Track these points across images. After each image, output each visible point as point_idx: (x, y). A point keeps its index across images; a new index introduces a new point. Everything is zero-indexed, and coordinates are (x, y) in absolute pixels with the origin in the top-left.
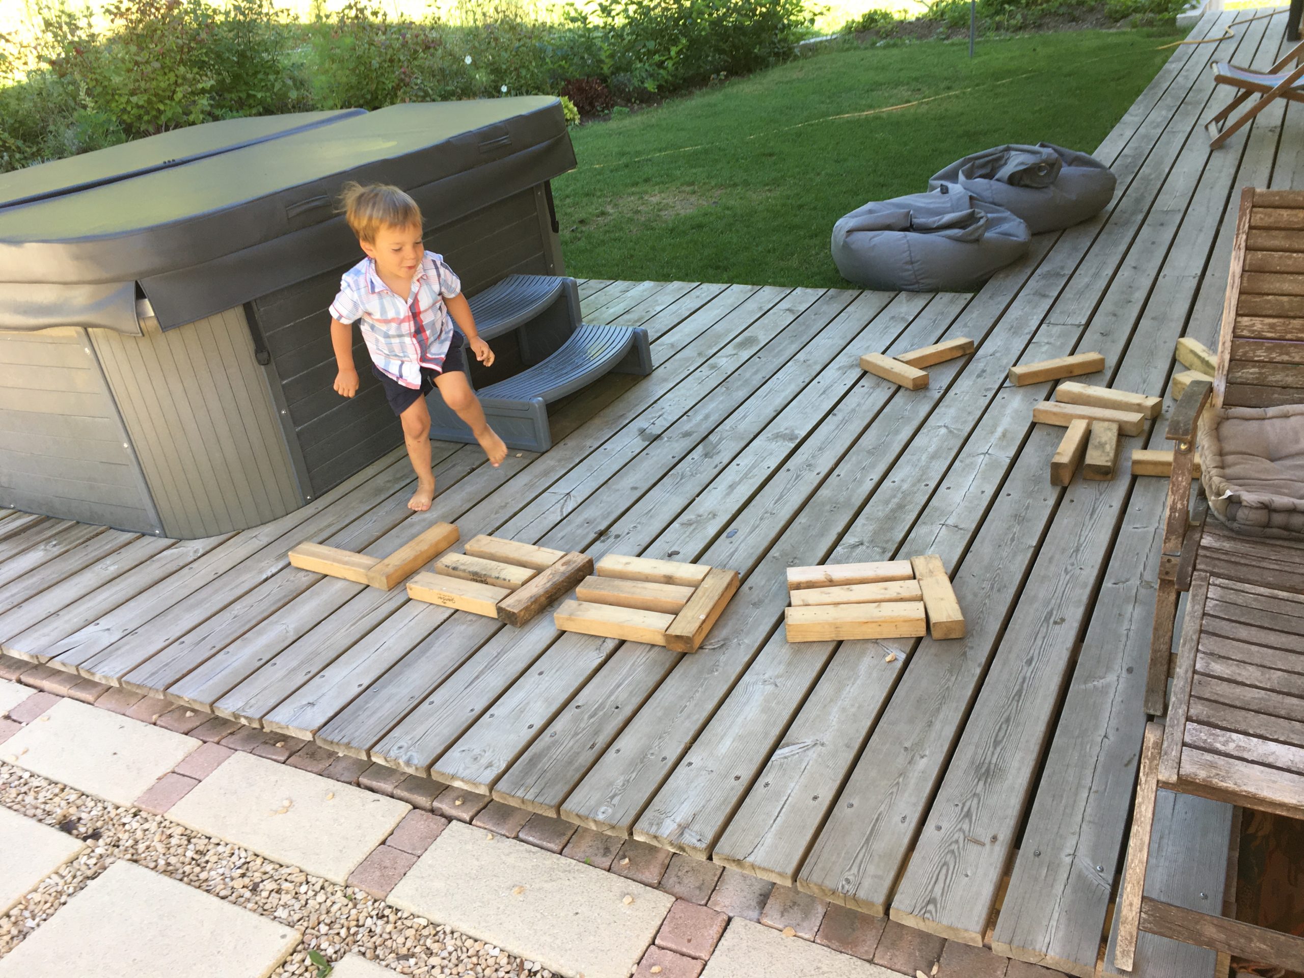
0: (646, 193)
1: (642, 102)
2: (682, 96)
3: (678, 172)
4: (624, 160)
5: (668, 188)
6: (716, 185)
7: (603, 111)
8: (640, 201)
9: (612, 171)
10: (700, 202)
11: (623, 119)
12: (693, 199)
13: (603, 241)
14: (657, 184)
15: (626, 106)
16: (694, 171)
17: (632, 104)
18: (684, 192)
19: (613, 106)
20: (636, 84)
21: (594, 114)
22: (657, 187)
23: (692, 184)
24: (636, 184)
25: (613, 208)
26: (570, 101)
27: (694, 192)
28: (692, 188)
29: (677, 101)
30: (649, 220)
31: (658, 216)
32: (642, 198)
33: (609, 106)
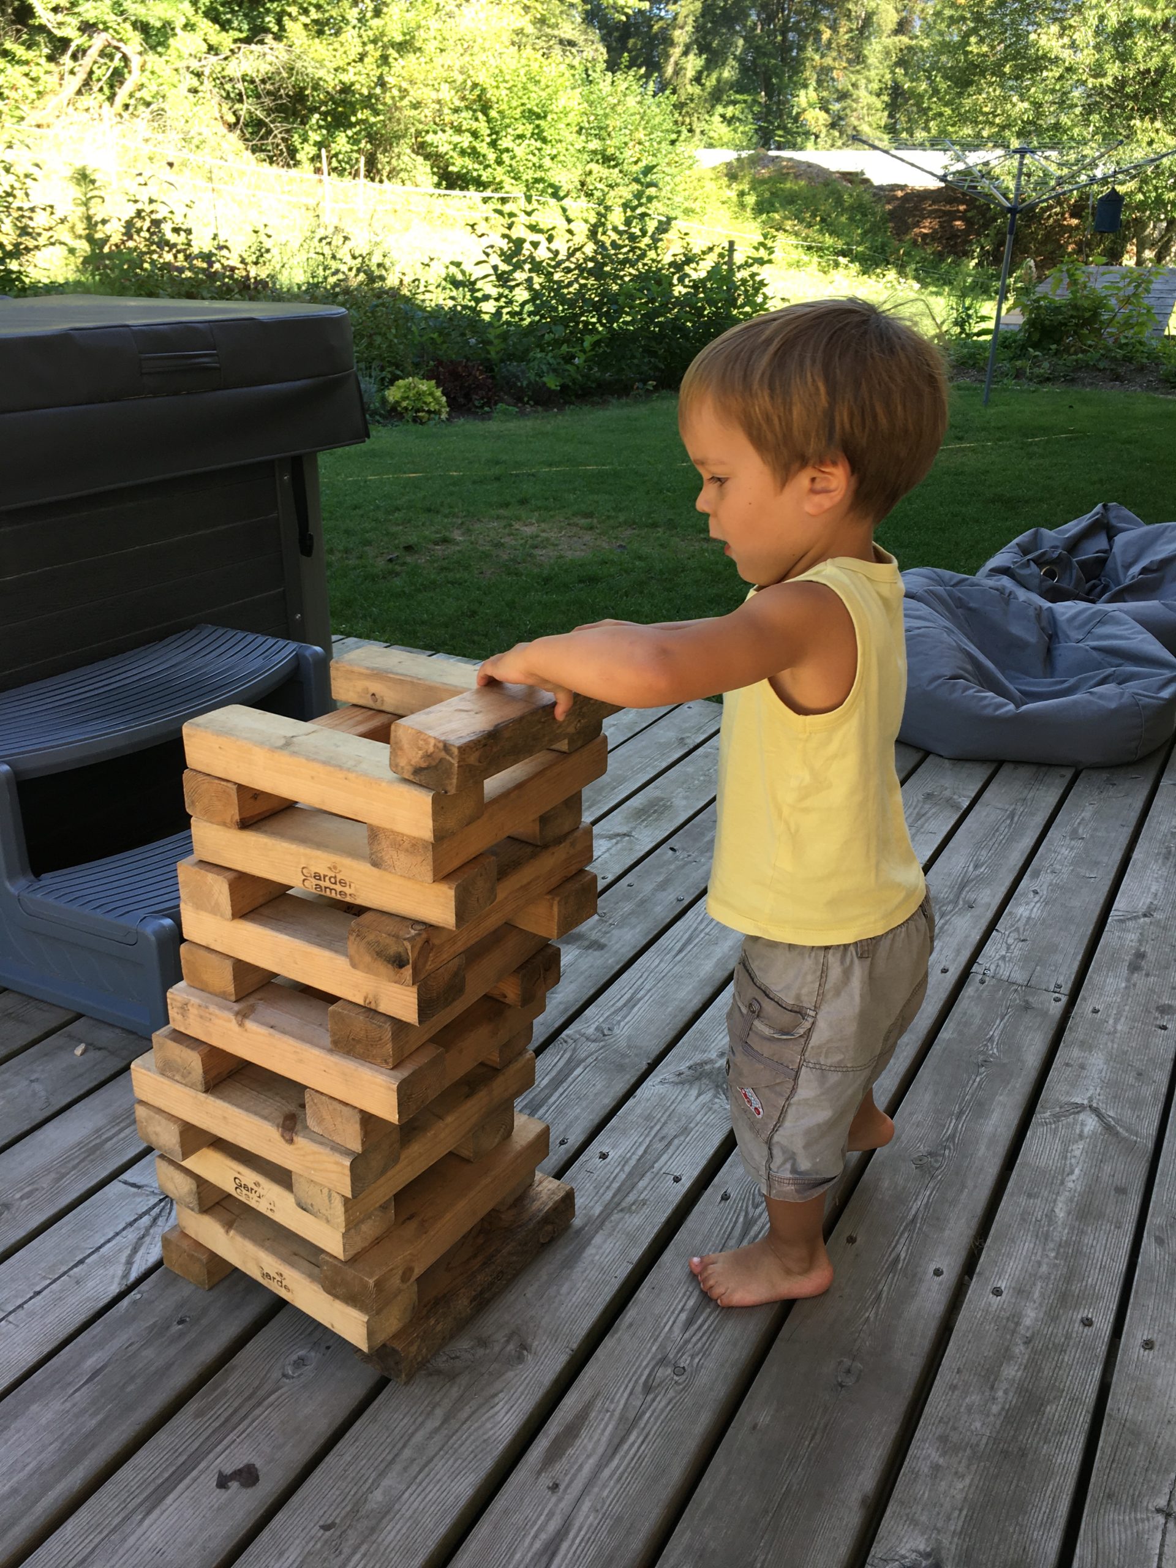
0: (518, 519)
1: (537, 403)
2: (593, 404)
3: (572, 497)
4: (497, 470)
5: (552, 517)
6: (625, 522)
7: (482, 407)
8: (507, 531)
9: (474, 482)
10: (598, 543)
11: (508, 421)
12: (588, 537)
13: (434, 582)
14: (539, 508)
15: (515, 405)
16: (596, 497)
17: (524, 404)
18: (577, 525)
19: (496, 404)
20: (533, 378)
21: (469, 409)
22: (536, 514)
23: (589, 515)
24: (507, 505)
25: (463, 534)
26: (438, 387)
27: (591, 528)
28: (589, 520)
29: (586, 408)
30: (514, 560)
31: (530, 555)
32: (511, 525)
33: (490, 402)
